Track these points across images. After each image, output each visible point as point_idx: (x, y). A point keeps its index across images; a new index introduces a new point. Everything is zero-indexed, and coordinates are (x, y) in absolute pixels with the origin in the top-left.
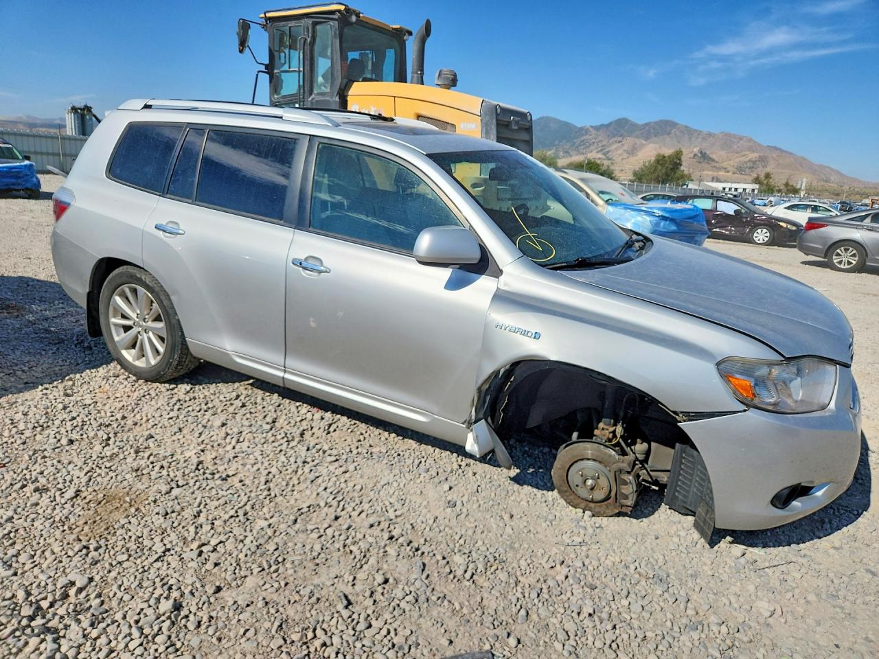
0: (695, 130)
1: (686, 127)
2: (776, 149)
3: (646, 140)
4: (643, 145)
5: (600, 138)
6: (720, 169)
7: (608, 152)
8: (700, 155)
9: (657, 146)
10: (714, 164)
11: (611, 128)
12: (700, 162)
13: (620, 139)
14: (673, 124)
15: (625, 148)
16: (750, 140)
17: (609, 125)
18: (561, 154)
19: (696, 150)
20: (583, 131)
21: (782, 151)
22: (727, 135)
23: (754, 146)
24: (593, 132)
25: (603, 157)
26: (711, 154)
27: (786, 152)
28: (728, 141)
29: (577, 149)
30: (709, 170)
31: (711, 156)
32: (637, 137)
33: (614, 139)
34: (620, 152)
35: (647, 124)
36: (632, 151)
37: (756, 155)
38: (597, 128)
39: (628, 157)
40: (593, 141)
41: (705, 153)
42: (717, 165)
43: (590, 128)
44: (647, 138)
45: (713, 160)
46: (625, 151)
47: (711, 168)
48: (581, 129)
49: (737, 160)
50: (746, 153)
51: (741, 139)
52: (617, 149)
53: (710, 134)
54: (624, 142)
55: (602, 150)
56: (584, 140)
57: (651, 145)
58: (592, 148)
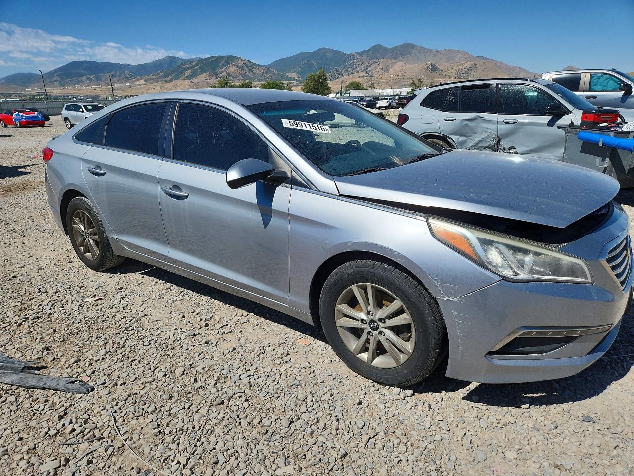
0: (429, 49)
1: (421, 47)
2: (483, 57)
3: (395, 60)
4: (393, 63)
5: (363, 61)
6: (445, 76)
7: (369, 71)
8: (431, 68)
9: (403, 63)
10: (441, 73)
11: (370, 53)
12: (432, 73)
13: (377, 60)
14: (412, 46)
15: (381, 67)
16: (466, 53)
17: (369, 50)
18: (337, 75)
19: (428, 64)
20: (350, 57)
21: (487, 59)
22: (449, 51)
23: (468, 57)
24: (358, 56)
25: (366, 75)
26: (440, 65)
27: (490, 59)
28: (450, 55)
29: (347, 71)
30: (439, 78)
31: (439, 67)
32: (389, 58)
33: (373, 61)
34: (377, 70)
35: (395, 48)
36: (386, 69)
37: (469, 63)
38: (361, 53)
39: (384, 74)
40: (358, 64)
41: (435, 66)
42: (443, 73)
43: (355, 54)
44: (396, 58)
45: (440, 70)
46: (381, 69)
47: (439, 76)
48: (349, 55)
49: (457, 68)
50: (463, 63)
51: (459, 52)
52: (375, 68)
53: (438, 51)
54: (380, 62)
55: (365, 70)
56: (351, 64)
57: (398, 63)
58: (358, 69)
